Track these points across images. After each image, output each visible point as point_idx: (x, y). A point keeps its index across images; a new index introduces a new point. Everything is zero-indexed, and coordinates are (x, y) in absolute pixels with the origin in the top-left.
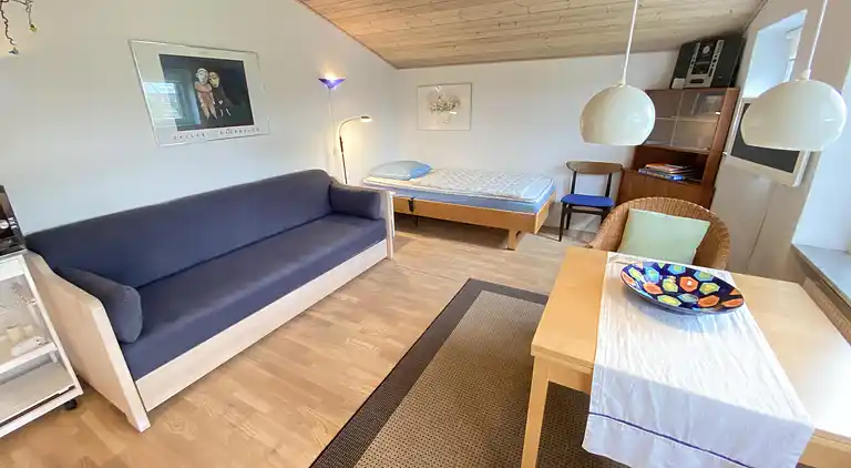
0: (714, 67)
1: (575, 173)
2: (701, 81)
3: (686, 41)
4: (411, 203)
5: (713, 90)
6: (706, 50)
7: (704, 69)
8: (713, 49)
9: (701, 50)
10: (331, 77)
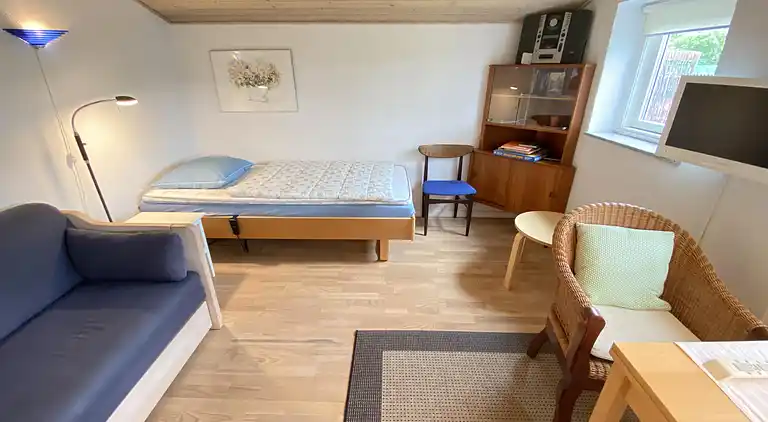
0: (562, 41)
1: (427, 158)
2: (550, 57)
3: (529, 12)
4: (235, 224)
5: (563, 66)
6: (554, 22)
7: (554, 44)
8: (560, 22)
9: (547, 23)
10: (33, 25)
